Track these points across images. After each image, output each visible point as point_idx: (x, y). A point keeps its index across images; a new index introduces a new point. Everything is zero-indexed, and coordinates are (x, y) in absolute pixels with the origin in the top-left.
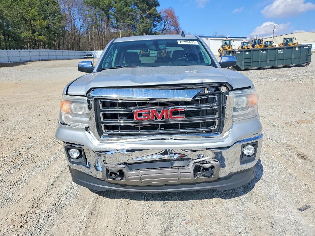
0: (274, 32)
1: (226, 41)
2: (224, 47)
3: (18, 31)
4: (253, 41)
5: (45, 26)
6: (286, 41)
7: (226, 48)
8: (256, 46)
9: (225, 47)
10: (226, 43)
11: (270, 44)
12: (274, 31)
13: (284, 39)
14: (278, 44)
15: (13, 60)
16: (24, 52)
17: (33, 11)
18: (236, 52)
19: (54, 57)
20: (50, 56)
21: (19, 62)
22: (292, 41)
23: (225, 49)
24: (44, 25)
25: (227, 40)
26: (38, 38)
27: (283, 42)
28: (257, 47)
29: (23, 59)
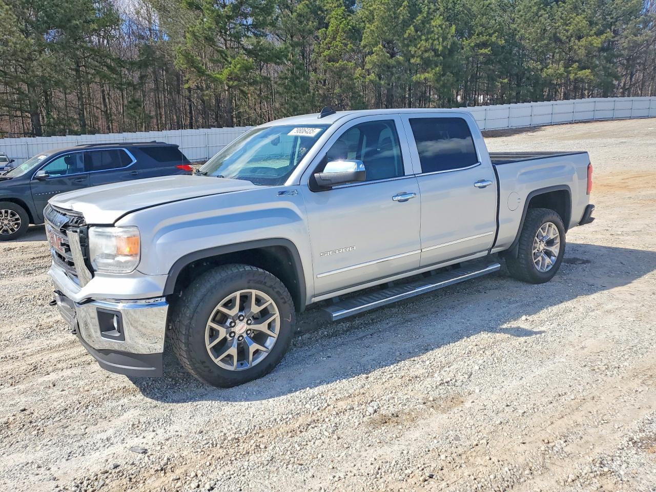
3: (536, 67)
5: (599, 48)
15: (515, 124)
16: (542, 106)
17: (578, 20)
19: (609, 114)
20: (596, 113)
21: (528, 126)
24: (595, 45)
26: (576, 74)
29: (537, 121)
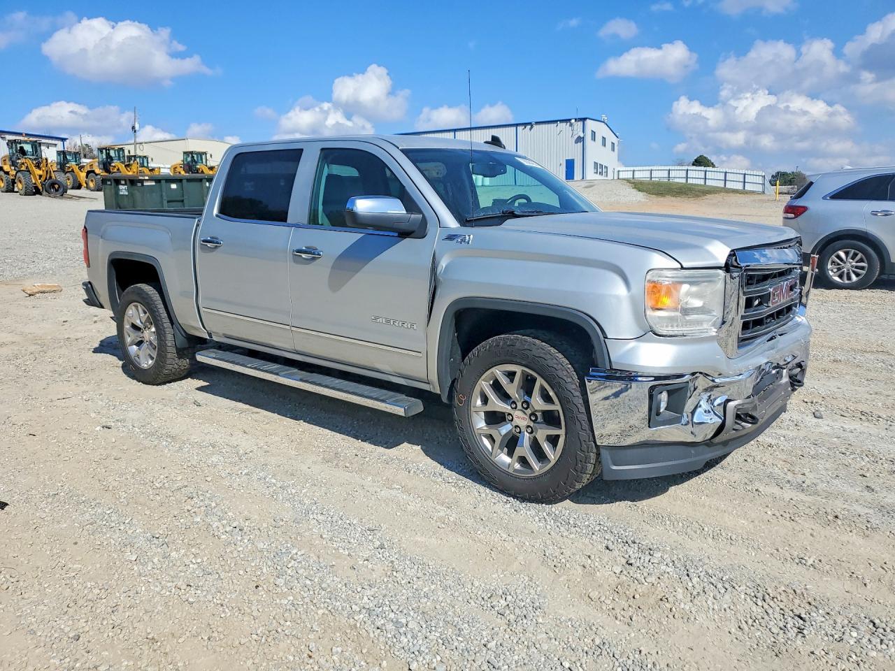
0: (135, 131)
1: (22, 145)
2: (19, 161)
4: (104, 151)
6: (189, 159)
7: (27, 167)
8: (115, 167)
9: (23, 164)
10: (23, 152)
11: (143, 163)
12: (133, 128)
13: (184, 153)
14: (169, 166)
18: (142, 181)
22: (204, 160)
23: (23, 168)
25: (26, 142)
27: (183, 161)
28: (118, 169)
